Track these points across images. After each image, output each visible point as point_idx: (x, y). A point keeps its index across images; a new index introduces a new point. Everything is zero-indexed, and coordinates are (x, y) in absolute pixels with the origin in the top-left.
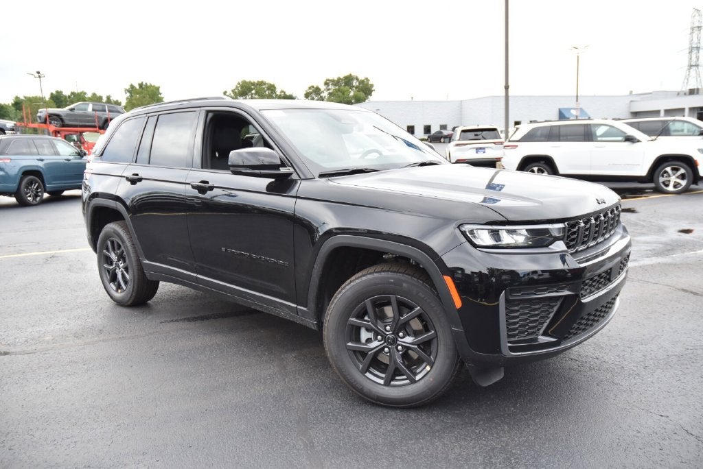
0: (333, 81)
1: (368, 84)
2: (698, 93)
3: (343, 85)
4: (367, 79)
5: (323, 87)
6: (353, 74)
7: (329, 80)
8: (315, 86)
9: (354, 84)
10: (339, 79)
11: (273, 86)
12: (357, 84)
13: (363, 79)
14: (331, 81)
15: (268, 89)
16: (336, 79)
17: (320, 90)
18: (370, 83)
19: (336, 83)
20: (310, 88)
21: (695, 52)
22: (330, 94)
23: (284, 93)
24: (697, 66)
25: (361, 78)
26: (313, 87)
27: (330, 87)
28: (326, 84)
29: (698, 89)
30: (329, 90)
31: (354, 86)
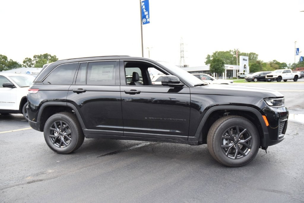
0: (38, 56)
1: (56, 58)
2: (187, 67)
3: (43, 58)
4: (55, 56)
5: (33, 59)
6: (48, 54)
7: (36, 55)
8: (29, 58)
9: (49, 58)
10: (41, 55)
11: (6, 57)
12: (50, 58)
13: (53, 56)
14: (37, 56)
15: (3, 58)
16: (39, 55)
17: (31, 60)
18: (57, 58)
19: (39, 57)
20: (26, 59)
21: (182, 52)
22: (36, 62)
23: (12, 60)
24: (183, 57)
25: (52, 55)
26: (28, 58)
27: (37, 59)
28: (34, 57)
29: (187, 65)
30: (36, 60)
31: (48, 59)
